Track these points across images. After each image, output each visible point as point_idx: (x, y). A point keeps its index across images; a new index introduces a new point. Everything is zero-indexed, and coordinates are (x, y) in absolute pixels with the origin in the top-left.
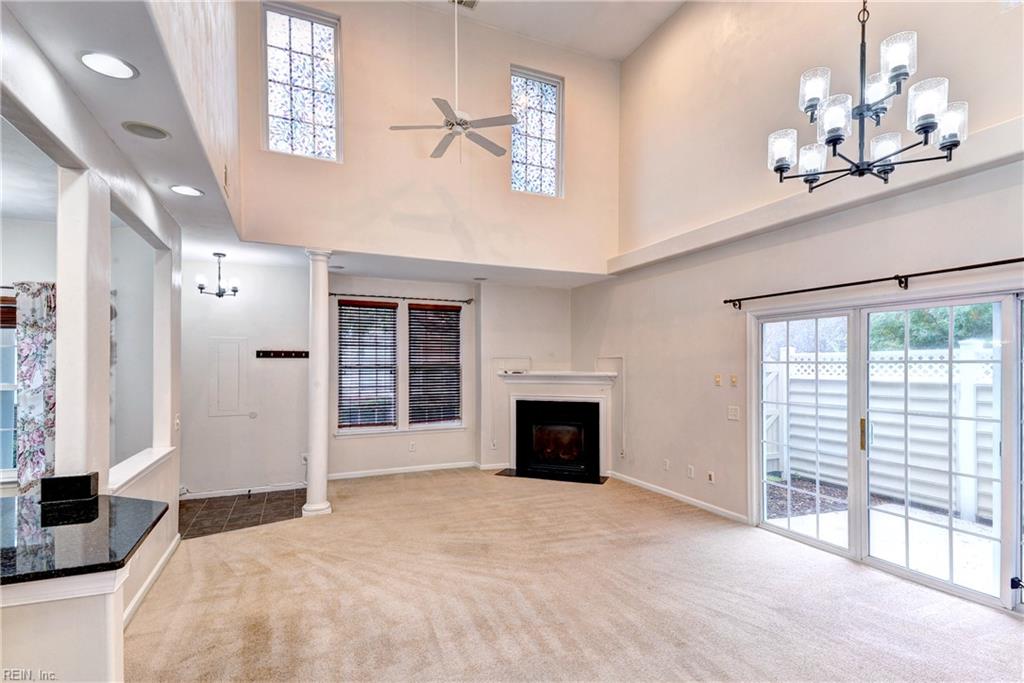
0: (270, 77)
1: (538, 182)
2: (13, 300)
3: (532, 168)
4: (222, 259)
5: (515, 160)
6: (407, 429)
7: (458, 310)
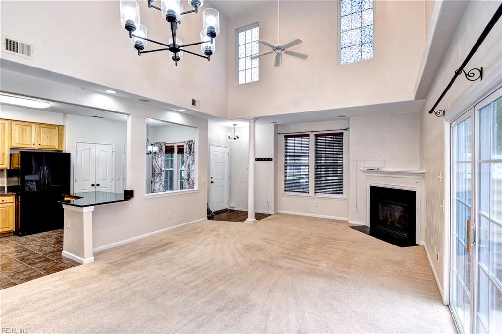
0: (240, 57)
1: (360, 54)
2: (183, 146)
3: (355, 47)
4: (236, 126)
5: (343, 47)
6: (314, 196)
7: (342, 134)
